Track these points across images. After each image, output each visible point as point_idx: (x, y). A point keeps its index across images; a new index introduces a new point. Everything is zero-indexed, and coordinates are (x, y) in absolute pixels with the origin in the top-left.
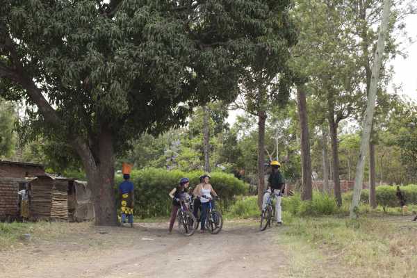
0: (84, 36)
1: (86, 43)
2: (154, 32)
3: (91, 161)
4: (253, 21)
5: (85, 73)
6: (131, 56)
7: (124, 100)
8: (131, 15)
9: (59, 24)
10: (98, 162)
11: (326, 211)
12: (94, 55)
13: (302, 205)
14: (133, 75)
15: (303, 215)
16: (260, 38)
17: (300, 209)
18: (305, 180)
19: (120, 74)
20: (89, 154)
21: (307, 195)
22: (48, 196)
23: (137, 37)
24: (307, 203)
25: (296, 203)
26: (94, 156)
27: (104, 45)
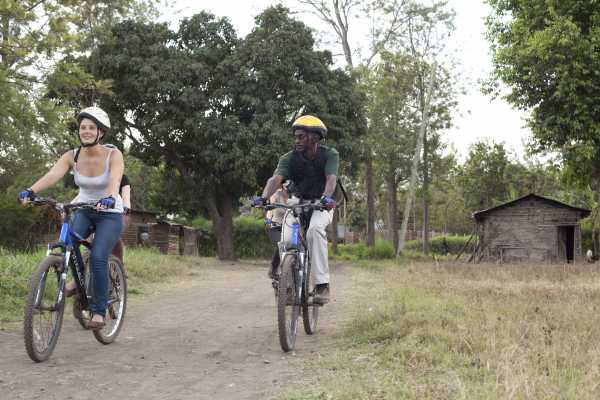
0: (231, 138)
1: (231, 142)
2: (276, 138)
3: (217, 214)
4: (337, 128)
5: (232, 161)
6: (260, 152)
7: (254, 179)
8: (261, 126)
9: (214, 130)
10: (221, 215)
11: (386, 255)
12: (238, 151)
13: (367, 250)
14: (262, 164)
15: (366, 258)
16: (341, 140)
17: (364, 254)
18: (370, 230)
19: (254, 164)
20: (215, 209)
21: (371, 243)
22: (166, 238)
23: (265, 141)
24: (370, 248)
25: (361, 249)
26: (219, 211)
27: (242, 143)
